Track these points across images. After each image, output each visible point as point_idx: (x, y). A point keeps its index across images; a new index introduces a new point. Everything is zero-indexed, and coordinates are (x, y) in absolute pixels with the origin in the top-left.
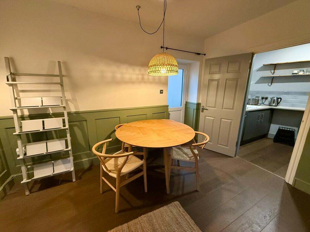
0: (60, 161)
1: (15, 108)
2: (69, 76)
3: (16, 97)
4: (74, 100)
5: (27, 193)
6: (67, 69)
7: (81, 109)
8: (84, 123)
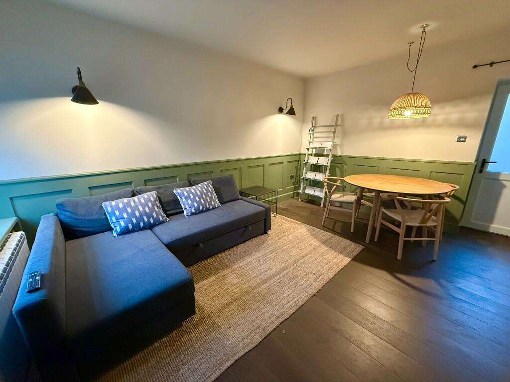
0: (319, 189)
1: (308, 148)
2: (342, 125)
3: (311, 140)
4: (342, 145)
5: (300, 200)
6: (343, 120)
7: (345, 154)
8: (345, 166)
